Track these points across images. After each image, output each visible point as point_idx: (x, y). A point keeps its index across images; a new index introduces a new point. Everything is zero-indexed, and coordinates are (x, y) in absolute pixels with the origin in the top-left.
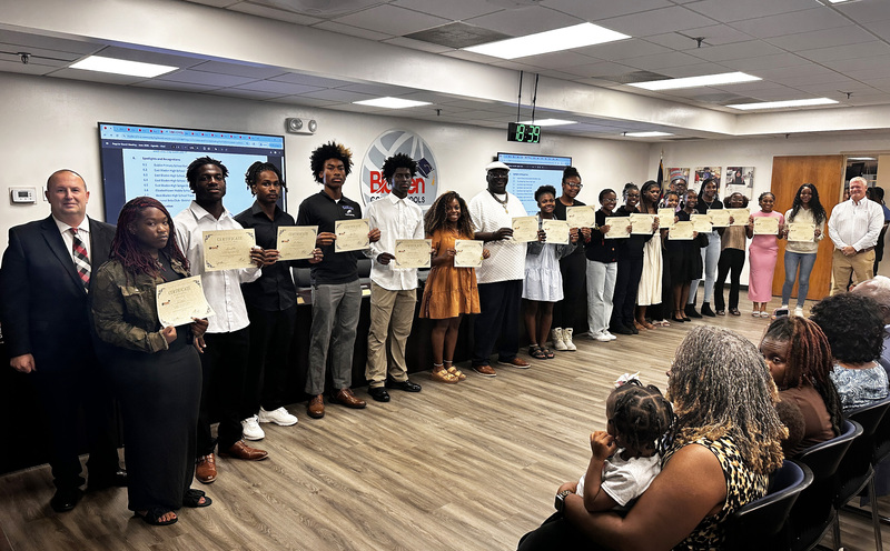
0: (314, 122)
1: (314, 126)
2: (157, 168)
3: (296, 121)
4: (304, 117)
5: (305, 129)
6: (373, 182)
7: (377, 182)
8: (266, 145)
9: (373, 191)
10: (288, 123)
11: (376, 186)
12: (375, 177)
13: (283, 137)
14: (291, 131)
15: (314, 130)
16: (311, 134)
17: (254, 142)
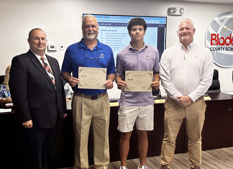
0: (183, 9)
1: (182, 11)
2: (107, 35)
3: (174, 9)
4: (178, 7)
5: (178, 13)
6: (212, 39)
7: (215, 39)
8: (157, 22)
9: (212, 44)
10: (169, 10)
11: (214, 42)
12: (214, 37)
13: (166, 17)
14: (171, 14)
15: (182, 13)
16: (181, 15)
17: (152, 21)
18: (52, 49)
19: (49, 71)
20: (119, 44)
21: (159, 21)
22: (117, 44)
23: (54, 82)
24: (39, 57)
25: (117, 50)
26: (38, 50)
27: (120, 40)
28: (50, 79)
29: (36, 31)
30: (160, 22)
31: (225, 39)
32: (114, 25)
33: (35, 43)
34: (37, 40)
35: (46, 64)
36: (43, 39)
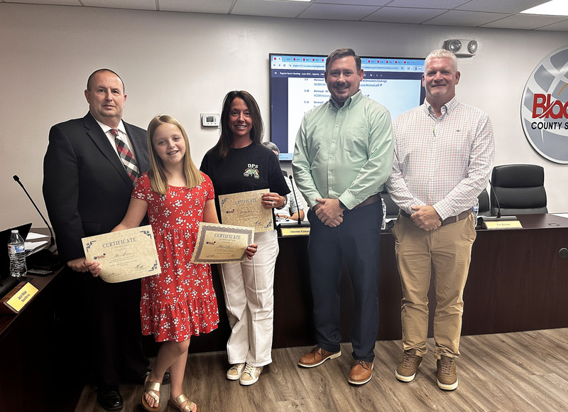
0: (475, 43)
1: (474, 47)
3: (456, 43)
4: (464, 39)
5: (464, 51)
9: (535, 116)
10: (446, 44)
11: (540, 111)
12: (540, 101)
15: (474, 51)
16: (470, 56)
17: (409, 66)
18: (210, 124)
24: (105, 128)
29: (102, 75)
31: (564, 104)
33: (98, 100)
36: (115, 92)
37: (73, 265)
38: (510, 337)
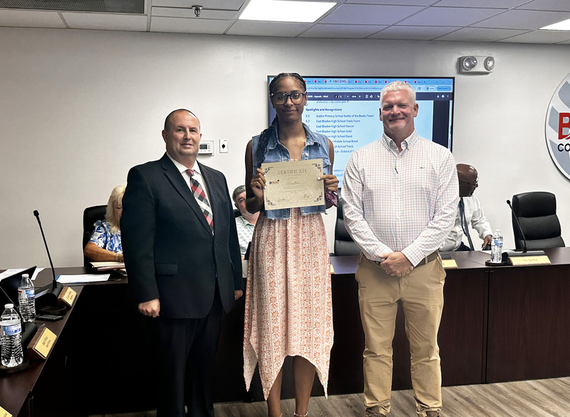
0: (491, 59)
1: (490, 64)
2: (319, 119)
3: (470, 59)
4: (480, 54)
5: (480, 67)
6: (562, 125)
7: (568, 125)
8: (433, 88)
9: (561, 137)
10: (460, 61)
11: (566, 131)
12: (566, 120)
13: (454, 78)
14: (464, 71)
15: (491, 68)
16: (487, 73)
17: (419, 86)
18: (203, 151)
19: (202, 198)
20: (345, 139)
21: (436, 86)
22: (342, 139)
23: (209, 220)
24: (182, 168)
25: (342, 151)
26: (181, 153)
27: (349, 129)
28: (201, 215)
29: (180, 115)
30: (439, 88)
32: (334, 97)
33: (176, 139)
34: (182, 132)
35: (196, 184)
36: (193, 131)
37: (144, 309)
38: (542, 384)
